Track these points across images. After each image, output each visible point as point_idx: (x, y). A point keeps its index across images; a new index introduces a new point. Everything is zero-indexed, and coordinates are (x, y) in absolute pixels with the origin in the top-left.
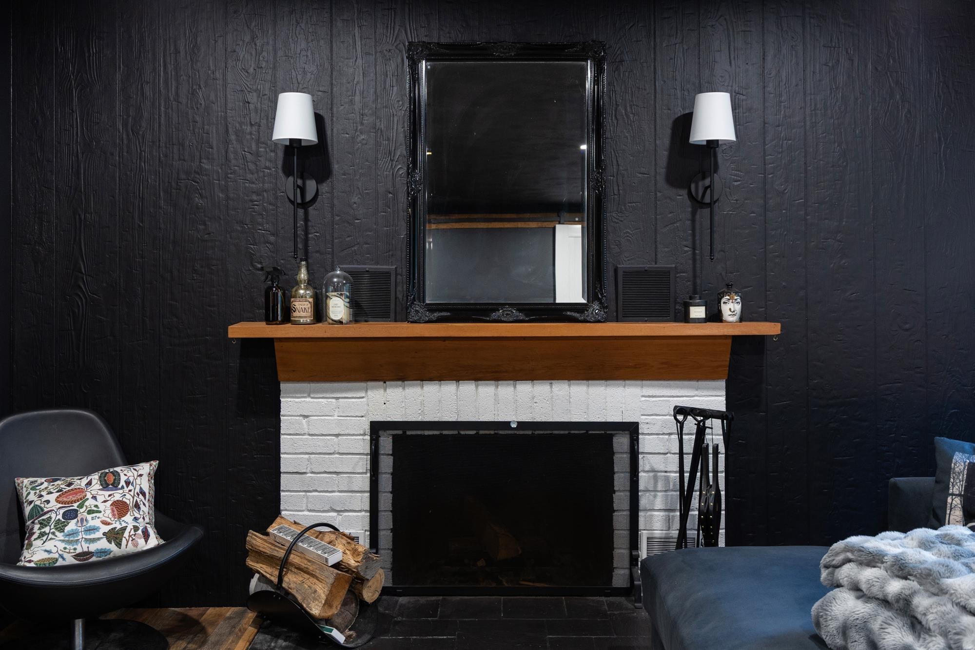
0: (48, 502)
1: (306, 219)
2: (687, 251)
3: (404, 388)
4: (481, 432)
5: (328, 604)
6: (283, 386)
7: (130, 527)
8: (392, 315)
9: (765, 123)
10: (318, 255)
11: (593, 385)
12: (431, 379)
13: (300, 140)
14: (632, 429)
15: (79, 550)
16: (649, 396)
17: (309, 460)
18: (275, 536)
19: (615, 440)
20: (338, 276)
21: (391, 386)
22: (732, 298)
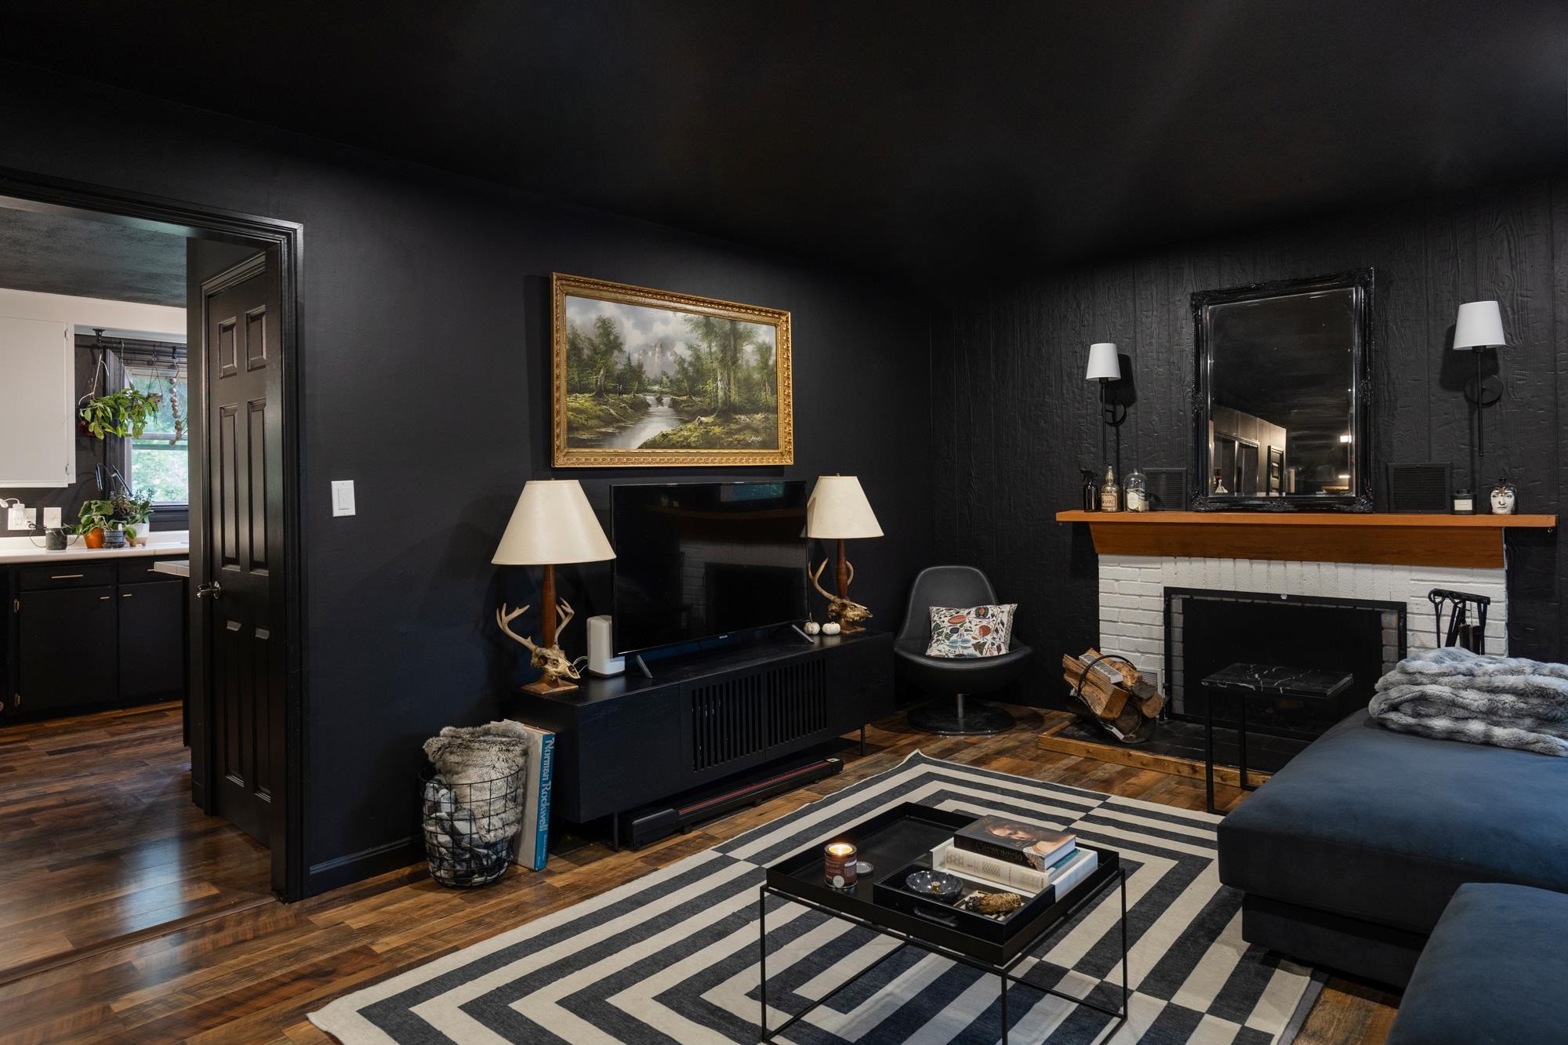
0: (943, 622)
1: (1118, 435)
2: (1464, 449)
3: (1191, 563)
4: (1256, 601)
5: (1108, 708)
6: (1101, 557)
7: (989, 642)
8: (1184, 506)
9: (1555, 321)
10: (1126, 460)
11: (1359, 567)
12: (1212, 557)
13: (1107, 378)
14: (1400, 609)
15: (957, 653)
16: (1418, 580)
17: (1119, 612)
18: (1082, 660)
19: (1383, 617)
20: (1134, 477)
21: (1180, 561)
22: (1501, 492)
